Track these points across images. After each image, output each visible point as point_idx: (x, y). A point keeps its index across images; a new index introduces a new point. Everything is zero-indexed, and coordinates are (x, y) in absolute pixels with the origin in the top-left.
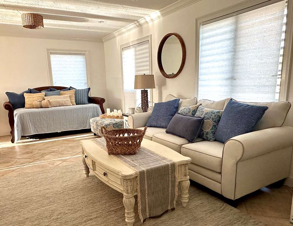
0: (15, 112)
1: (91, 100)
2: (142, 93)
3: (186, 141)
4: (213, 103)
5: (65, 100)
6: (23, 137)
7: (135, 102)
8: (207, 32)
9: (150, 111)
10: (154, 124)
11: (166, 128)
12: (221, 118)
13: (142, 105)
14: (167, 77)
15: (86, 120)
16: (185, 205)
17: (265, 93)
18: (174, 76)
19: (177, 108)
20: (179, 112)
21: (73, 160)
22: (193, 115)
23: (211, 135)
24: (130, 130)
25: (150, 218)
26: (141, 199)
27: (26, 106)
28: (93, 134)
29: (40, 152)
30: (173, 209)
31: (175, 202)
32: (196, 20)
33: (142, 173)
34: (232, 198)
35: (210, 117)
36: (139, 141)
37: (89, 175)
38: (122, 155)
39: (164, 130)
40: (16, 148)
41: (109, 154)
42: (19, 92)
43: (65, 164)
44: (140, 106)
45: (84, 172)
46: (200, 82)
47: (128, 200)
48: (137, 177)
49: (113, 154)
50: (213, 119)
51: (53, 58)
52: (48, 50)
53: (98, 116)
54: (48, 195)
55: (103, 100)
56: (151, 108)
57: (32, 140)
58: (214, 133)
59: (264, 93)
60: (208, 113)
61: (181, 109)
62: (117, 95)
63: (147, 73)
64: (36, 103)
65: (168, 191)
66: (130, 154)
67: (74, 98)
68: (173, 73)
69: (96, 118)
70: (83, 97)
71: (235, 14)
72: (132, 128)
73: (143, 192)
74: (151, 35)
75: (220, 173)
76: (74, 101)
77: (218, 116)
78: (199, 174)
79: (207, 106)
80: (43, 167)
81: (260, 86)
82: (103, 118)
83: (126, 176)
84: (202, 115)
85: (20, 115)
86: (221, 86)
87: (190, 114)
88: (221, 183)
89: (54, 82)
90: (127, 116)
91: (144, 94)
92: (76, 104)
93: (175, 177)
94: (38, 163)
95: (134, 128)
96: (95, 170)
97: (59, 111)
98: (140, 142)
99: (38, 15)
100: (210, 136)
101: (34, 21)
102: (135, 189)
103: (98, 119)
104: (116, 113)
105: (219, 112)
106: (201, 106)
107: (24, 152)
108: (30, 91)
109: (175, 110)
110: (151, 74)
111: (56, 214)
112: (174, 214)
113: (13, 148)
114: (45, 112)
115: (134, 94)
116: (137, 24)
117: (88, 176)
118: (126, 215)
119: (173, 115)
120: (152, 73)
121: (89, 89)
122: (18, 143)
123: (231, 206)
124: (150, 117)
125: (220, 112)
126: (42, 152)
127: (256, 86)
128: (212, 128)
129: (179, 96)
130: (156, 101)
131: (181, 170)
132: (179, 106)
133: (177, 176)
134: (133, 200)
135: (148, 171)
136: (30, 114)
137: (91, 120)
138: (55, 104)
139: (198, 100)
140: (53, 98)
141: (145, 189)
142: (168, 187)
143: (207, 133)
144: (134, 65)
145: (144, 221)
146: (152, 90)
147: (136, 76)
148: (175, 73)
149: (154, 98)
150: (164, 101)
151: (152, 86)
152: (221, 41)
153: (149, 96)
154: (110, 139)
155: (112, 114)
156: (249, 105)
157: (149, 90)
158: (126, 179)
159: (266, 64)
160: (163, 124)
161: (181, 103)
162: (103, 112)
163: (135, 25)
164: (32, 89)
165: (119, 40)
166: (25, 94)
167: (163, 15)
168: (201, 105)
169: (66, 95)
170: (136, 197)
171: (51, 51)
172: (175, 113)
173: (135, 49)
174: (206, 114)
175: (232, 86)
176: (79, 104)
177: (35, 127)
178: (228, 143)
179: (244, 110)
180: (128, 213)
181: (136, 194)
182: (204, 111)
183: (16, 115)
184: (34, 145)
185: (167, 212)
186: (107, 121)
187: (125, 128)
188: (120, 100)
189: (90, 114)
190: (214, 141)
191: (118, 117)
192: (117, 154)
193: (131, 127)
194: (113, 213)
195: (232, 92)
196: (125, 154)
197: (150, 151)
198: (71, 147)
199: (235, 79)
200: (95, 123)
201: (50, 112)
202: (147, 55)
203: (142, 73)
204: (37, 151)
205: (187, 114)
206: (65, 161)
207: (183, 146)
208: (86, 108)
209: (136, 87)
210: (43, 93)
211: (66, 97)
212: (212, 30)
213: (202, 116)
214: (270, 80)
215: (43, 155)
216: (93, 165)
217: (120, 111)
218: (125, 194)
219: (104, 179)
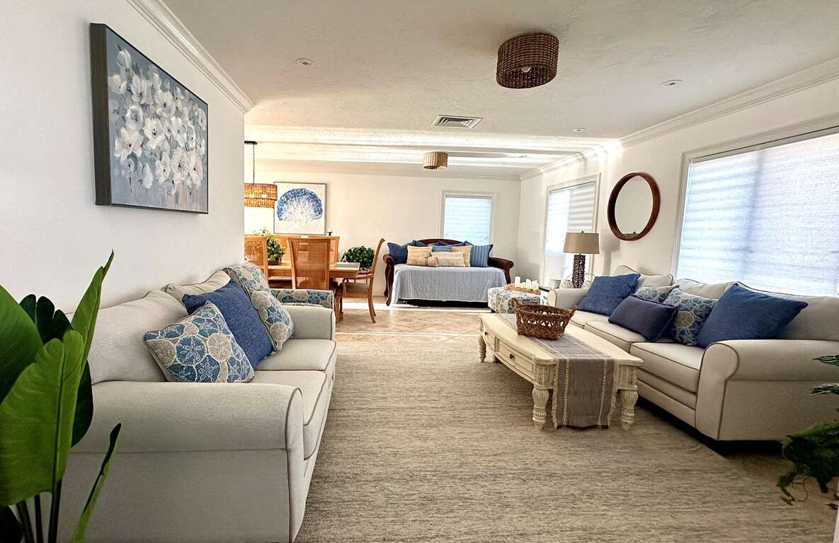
0: (396, 268)
1: (493, 262)
2: (575, 259)
3: (643, 339)
4: (701, 287)
5: (456, 258)
6: (400, 301)
7: (563, 270)
8: (701, 172)
9: (586, 286)
10: (590, 307)
11: (609, 315)
12: (712, 312)
13: (573, 278)
14: (622, 239)
15: (483, 290)
16: (626, 428)
17: (815, 281)
18: (635, 237)
19: (634, 288)
20: (636, 294)
21: (463, 339)
22: (661, 301)
23: (691, 335)
24: (552, 308)
25: (568, 427)
26: (558, 396)
27: (408, 261)
28: (490, 311)
29: (420, 321)
30: (605, 427)
31: (609, 418)
32: (684, 155)
33: (563, 362)
34: (714, 437)
35: (691, 308)
36: (563, 324)
37: (485, 360)
38: (537, 338)
39: (606, 319)
40: (391, 312)
41: (519, 334)
42: (401, 244)
43: (451, 341)
44: (570, 279)
45: (479, 355)
46: (682, 252)
47: (539, 393)
48: (555, 365)
49: (525, 335)
50: (695, 311)
51: (448, 201)
52: (443, 191)
53: (500, 286)
54: (434, 371)
55: (510, 264)
56: (588, 283)
57: (409, 306)
58: (697, 334)
59: (814, 279)
60: (687, 301)
61: (641, 290)
62: (533, 259)
63: (588, 229)
64: (421, 259)
65: (600, 397)
66: (547, 339)
67: (469, 258)
68: (635, 233)
69: (497, 288)
70: (481, 256)
71: (758, 147)
72: (554, 306)
73: (561, 386)
74: (600, 174)
75: (695, 393)
76: (468, 261)
77: (707, 307)
78: (660, 391)
79: (690, 290)
80: (426, 339)
81: (804, 267)
82: (509, 289)
83: (540, 360)
84: (675, 302)
85: (402, 272)
86: (724, 260)
87: (656, 299)
88: (695, 410)
89: (445, 234)
90: (548, 291)
91: (580, 262)
92: (472, 266)
93: (612, 379)
94: (420, 334)
95: (557, 307)
96: (498, 351)
97: (448, 273)
98: (564, 326)
99: (443, 153)
100: (688, 337)
101: (438, 161)
102: (551, 381)
103: (500, 289)
104: (528, 284)
105: (709, 302)
106: (677, 289)
107: (401, 318)
108: (415, 244)
109: (629, 289)
110: (594, 232)
111: (445, 391)
112: (607, 434)
113: (388, 312)
114: (431, 272)
115: (563, 259)
116: (580, 157)
117: (483, 361)
118: (534, 412)
119: (623, 298)
120: (596, 231)
121: (492, 246)
122: (394, 307)
123: (711, 450)
124: (585, 296)
125: (711, 301)
126: (424, 322)
127: (795, 266)
128: (693, 326)
129: (641, 269)
130: (599, 273)
131: (624, 375)
132: (638, 285)
133: (616, 379)
134: (546, 395)
135: (571, 361)
136: (412, 272)
137: (490, 291)
138: (443, 264)
139: (676, 280)
140: (443, 255)
141: (565, 384)
142: (600, 392)
143: (683, 333)
144: (566, 216)
145: (559, 427)
146: (594, 256)
147: (568, 235)
148: (638, 232)
149: (596, 267)
150: (612, 275)
151: (594, 249)
152: (729, 188)
153: (587, 265)
154: (523, 314)
155: (522, 285)
156: (767, 297)
157: (588, 257)
158: (540, 364)
159: (819, 231)
160: (606, 309)
161: (643, 280)
162: (509, 281)
163: (575, 159)
164: (417, 240)
165: (546, 179)
166: (409, 247)
167: (625, 145)
168: (678, 287)
169: (460, 253)
170: (551, 392)
171: (448, 194)
172: (629, 294)
173: (571, 193)
174: (685, 302)
175: (745, 262)
176: (474, 266)
177: (415, 289)
178: (710, 349)
179: (755, 303)
180: (538, 410)
181: (551, 388)
182: (683, 295)
183: (396, 272)
184: (413, 312)
185: (594, 427)
186: (515, 294)
187: (541, 304)
188: (538, 267)
189: (490, 282)
190: (695, 346)
191: (532, 290)
192: (529, 336)
193: (552, 304)
194: (515, 408)
195: (745, 272)
196: (541, 338)
197: (578, 341)
198: (459, 323)
199: (752, 252)
200: (495, 295)
201: (435, 272)
202: (592, 202)
203: (579, 229)
204: (416, 320)
205: (649, 298)
206: (453, 338)
207: (634, 344)
208: (484, 273)
209: (566, 251)
210: (431, 247)
211: (459, 255)
212: (713, 170)
213: (676, 305)
214: (826, 258)
215: (425, 326)
216: (495, 344)
217: (535, 282)
218: (536, 384)
219: (508, 363)
